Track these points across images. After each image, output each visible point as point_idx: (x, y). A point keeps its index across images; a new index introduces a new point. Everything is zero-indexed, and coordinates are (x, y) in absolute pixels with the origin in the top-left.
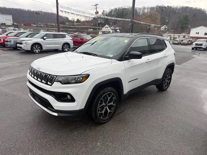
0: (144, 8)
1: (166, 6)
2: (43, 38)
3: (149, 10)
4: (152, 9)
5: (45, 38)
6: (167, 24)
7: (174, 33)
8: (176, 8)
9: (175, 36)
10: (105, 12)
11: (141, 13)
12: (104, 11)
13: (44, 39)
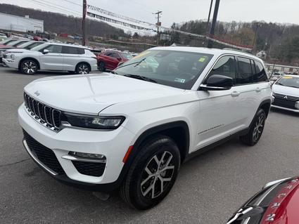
0: (234, 24)
1: (268, 22)
2: (41, 51)
3: (241, 27)
4: (246, 25)
5: (45, 51)
6: (266, 49)
7: (275, 62)
8: (283, 27)
9: (277, 68)
10: (176, 26)
11: (229, 30)
12: (174, 24)
13: (44, 53)
